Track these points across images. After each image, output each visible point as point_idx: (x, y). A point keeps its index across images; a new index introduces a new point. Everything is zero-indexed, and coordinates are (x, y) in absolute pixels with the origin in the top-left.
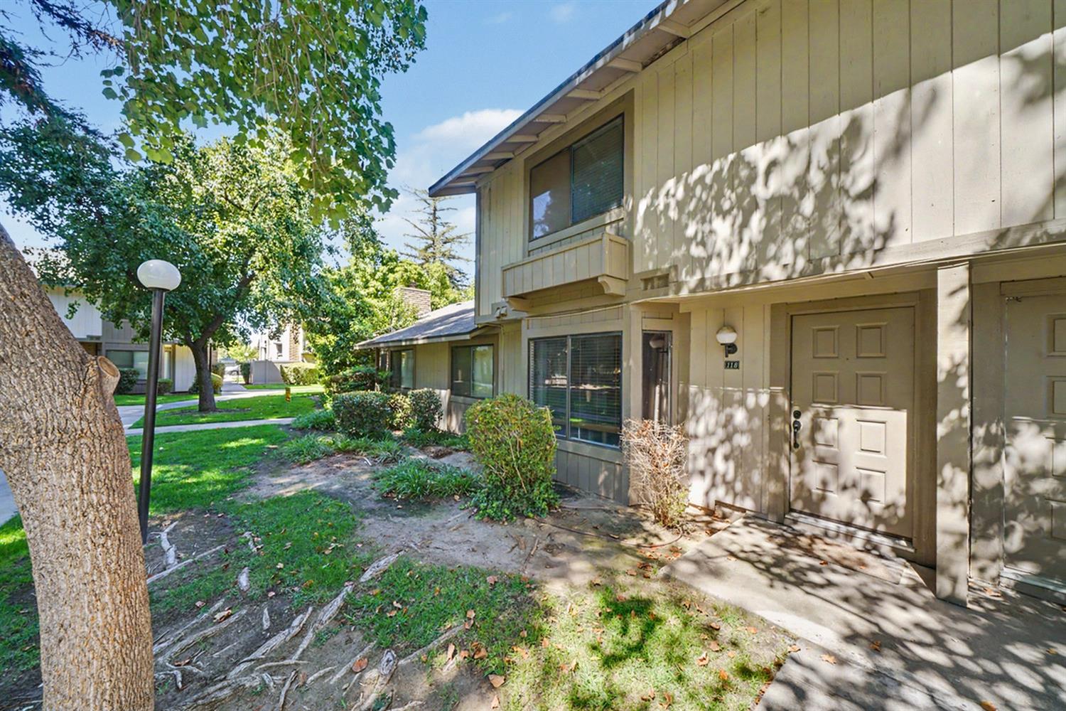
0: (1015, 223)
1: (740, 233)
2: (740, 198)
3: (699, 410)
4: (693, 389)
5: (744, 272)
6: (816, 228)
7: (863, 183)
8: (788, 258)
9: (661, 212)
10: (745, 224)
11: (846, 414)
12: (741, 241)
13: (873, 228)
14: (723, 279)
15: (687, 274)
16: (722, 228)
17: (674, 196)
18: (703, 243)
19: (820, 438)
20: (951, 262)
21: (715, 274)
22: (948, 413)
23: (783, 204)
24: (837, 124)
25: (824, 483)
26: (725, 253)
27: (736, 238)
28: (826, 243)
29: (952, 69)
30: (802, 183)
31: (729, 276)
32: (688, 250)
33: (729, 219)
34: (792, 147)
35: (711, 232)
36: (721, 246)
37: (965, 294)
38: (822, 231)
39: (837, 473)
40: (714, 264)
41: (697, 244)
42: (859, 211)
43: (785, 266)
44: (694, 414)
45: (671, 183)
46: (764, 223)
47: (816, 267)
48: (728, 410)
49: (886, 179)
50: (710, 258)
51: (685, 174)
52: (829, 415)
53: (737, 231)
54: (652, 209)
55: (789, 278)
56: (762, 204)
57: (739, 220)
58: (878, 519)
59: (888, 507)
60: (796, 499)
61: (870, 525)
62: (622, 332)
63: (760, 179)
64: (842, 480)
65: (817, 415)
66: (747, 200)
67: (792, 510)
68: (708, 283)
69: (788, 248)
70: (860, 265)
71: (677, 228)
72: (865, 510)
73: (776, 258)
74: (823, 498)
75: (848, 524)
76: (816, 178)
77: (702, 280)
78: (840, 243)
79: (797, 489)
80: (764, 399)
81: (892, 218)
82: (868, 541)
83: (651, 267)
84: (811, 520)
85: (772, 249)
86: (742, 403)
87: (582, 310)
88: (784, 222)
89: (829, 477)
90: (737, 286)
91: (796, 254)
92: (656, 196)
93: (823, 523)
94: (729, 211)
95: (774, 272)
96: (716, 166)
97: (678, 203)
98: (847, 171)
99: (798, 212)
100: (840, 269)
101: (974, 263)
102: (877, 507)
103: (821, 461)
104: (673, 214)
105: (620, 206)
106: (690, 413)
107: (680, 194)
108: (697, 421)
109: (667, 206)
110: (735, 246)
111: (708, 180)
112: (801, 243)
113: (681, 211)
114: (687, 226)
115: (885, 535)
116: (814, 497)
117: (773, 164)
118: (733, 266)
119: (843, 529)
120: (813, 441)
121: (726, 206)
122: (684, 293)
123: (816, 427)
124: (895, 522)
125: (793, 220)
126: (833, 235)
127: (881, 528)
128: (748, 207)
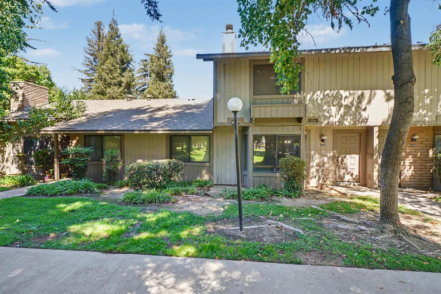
0: (385, 121)
1: (338, 112)
2: (338, 103)
3: (314, 159)
4: (312, 152)
5: (339, 122)
6: (355, 114)
7: (363, 107)
8: (349, 120)
9: (315, 100)
10: (339, 110)
11: (348, 157)
12: (338, 114)
13: (365, 117)
14: (334, 123)
15: (323, 120)
16: (334, 109)
17: (319, 96)
18: (328, 112)
19: (343, 163)
20: (376, 126)
21: (332, 121)
22: (375, 154)
23: (348, 107)
24: (359, 92)
25: (344, 174)
26: (334, 116)
27: (337, 113)
28: (357, 118)
29: (377, 90)
30: (352, 103)
31: (336, 122)
32: (324, 113)
33: (335, 108)
34: (350, 94)
35: (330, 110)
36: (333, 114)
37: (378, 132)
38: (356, 115)
39: (347, 170)
40: (331, 119)
41: (326, 112)
42: (363, 113)
43: (349, 122)
44: (313, 160)
45: (318, 92)
46: (344, 110)
47: (355, 123)
48: (323, 158)
49: (368, 107)
50: (330, 117)
51: (323, 91)
52: (345, 157)
53: (337, 111)
54: (312, 98)
55: (350, 125)
56: (344, 106)
57: (338, 109)
58: (354, 179)
59: (356, 176)
60: (338, 179)
61: (353, 181)
62: (300, 135)
63: (343, 100)
64: (347, 172)
65: (342, 158)
66: (340, 104)
67: (337, 182)
68: (330, 124)
69: (349, 118)
70: (363, 124)
71: (320, 106)
72: (351, 178)
73: (346, 120)
74: (344, 177)
75: (349, 182)
76: (355, 103)
77: (328, 122)
78: (359, 119)
79: (338, 176)
80: (332, 154)
81: (368, 116)
82: (354, 184)
83: (312, 115)
84: (342, 183)
85: (346, 117)
86: (326, 156)
87: (282, 126)
88: (348, 112)
89: (345, 172)
90: (337, 125)
91: (351, 120)
92: (313, 94)
93: (345, 183)
94: (336, 105)
95: (346, 123)
96: (332, 92)
97: (321, 99)
98: (361, 104)
99: (351, 110)
100: (359, 125)
101: (379, 127)
102: (354, 176)
103: (343, 168)
104: (319, 102)
105: (300, 94)
106: (311, 160)
107: (322, 96)
108: (314, 162)
109: (317, 99)
110: (337, 115)
111: (330, 95)
112: (352, 117)
113: (322, 101)
114: (323, 106)
115: (356, 182)
116: (342, 177)
117: (346, 97)
118: (336, 120)
119: (349, 183)
120: (342, 164)
121: (335, 104)
122: (323, 125)
123: (342, 160)
124: (357, 179)
125: (350, 112)
126: (358, 117)
127: (355, 181)
128: (340, 106)
